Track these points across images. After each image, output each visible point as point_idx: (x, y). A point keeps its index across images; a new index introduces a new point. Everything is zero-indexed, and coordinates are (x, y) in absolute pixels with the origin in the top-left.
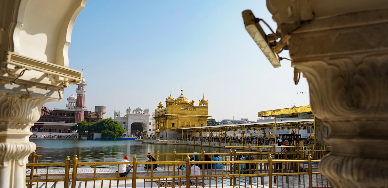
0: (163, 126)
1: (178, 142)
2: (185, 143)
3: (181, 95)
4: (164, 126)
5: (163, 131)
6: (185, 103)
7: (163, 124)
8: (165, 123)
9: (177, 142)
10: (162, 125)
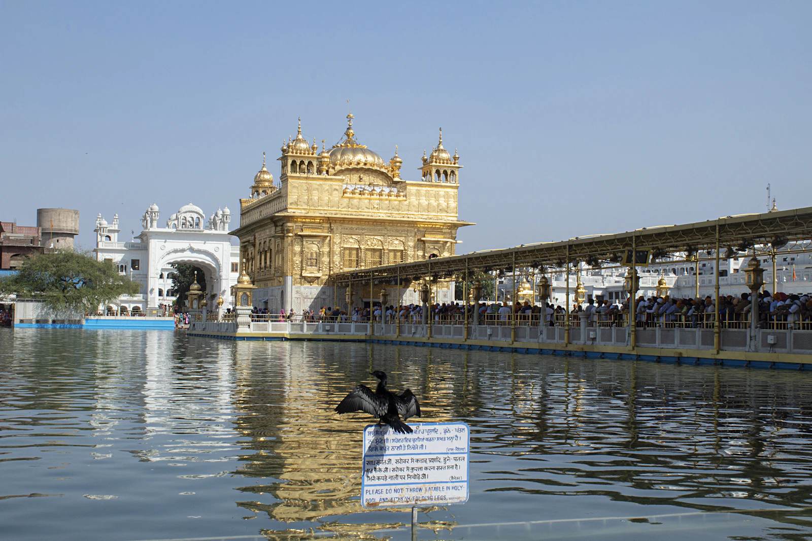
0: (268, 263)
1: (332, 329)
2: (361, 335)
3: (345, 137)
4: (273, 264)
5: (269, 285)
6: (362, 169)
7: (268, 255)
8: (278, 252)
9: (328, 328)
10: (265, 259)
